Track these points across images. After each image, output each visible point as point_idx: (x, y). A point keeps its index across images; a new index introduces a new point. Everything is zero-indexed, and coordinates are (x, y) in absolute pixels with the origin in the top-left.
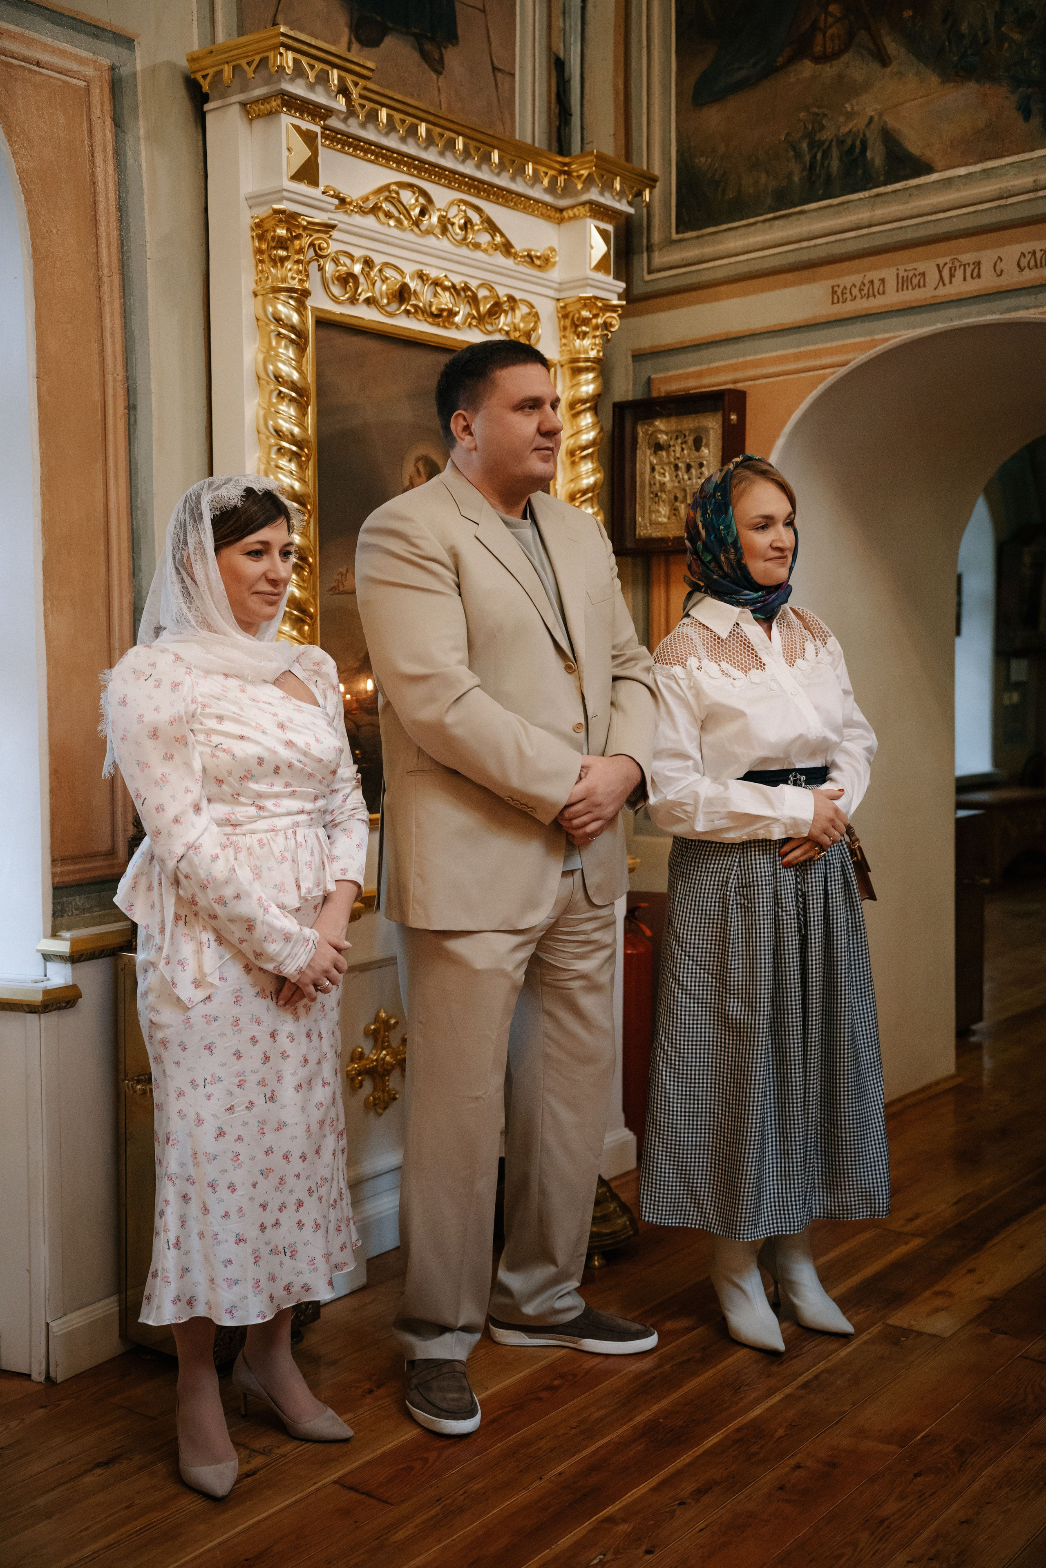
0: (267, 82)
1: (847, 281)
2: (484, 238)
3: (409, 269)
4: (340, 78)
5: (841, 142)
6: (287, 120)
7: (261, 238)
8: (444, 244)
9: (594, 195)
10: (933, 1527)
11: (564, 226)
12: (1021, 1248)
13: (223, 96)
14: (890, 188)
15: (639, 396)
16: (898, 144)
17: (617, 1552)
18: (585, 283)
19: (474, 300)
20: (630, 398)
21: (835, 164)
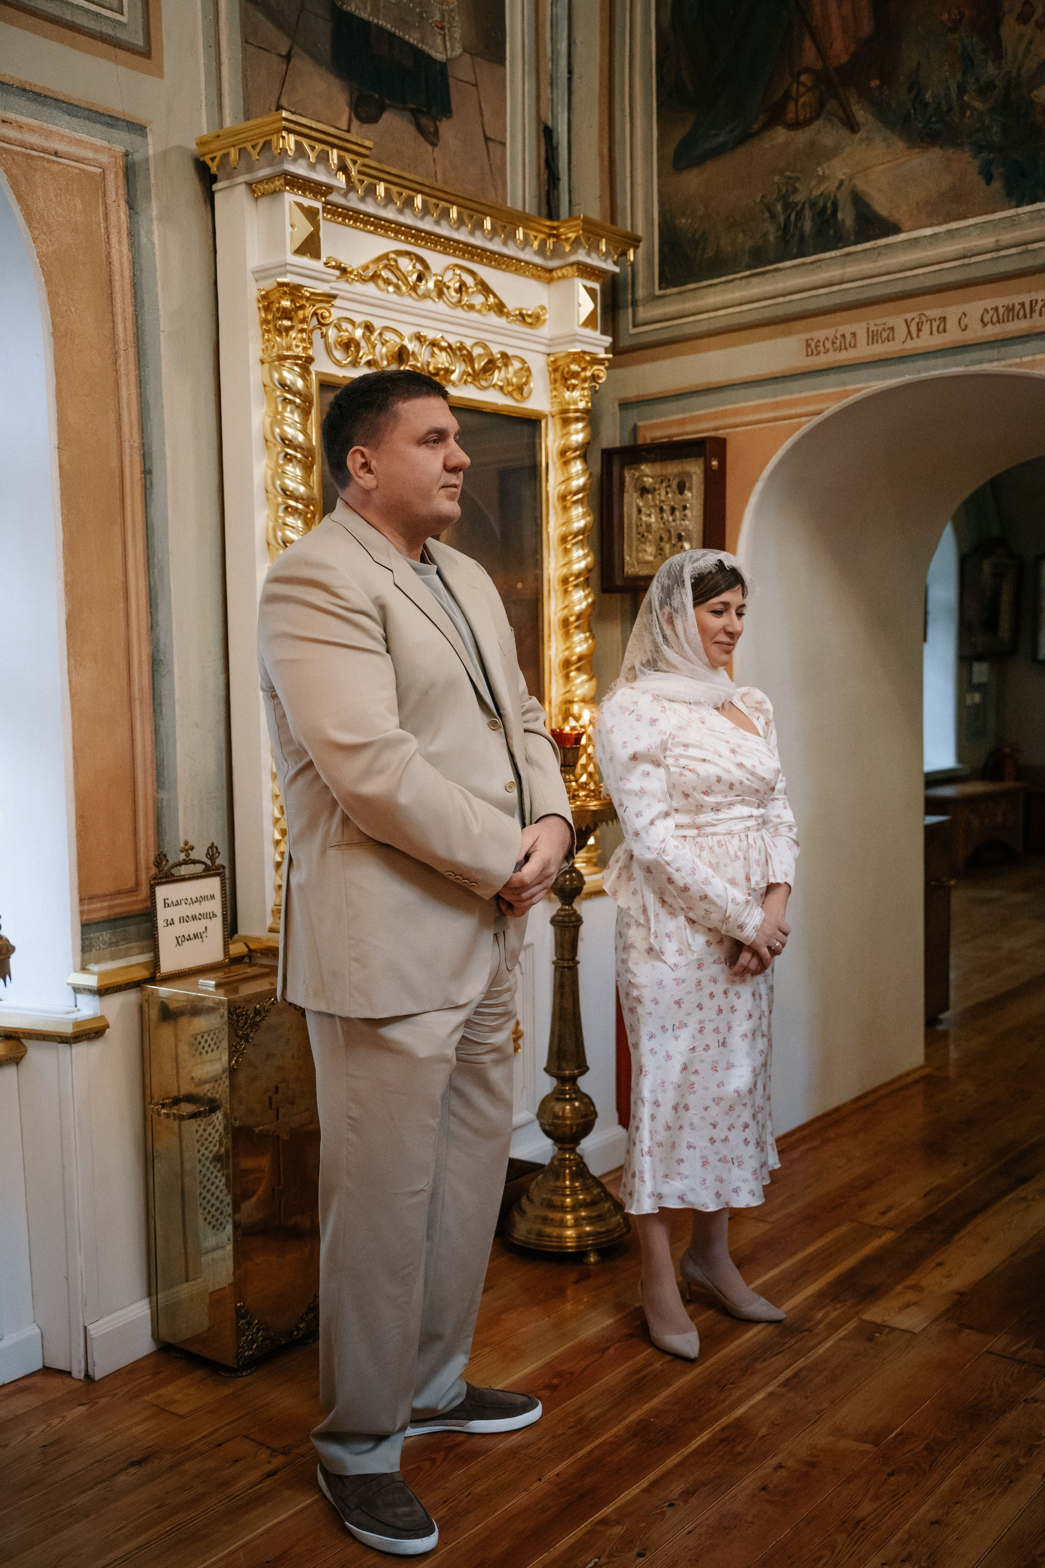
0: (271, 164)
1: (820, 334)
2: (478, 300)
3: (407, 331)
4: (339, 157)
5: (813, 204)
6: (290, 198)
7: (267, 309)
8: (441, 307)
9: (581, 256)
10: (906, 1527)
11: (554, 285)
12: (986, 1241)
13: (230, 177)
14: (860, 247)
15: (627, 443)
16: (867, 206)
17: (611, 1555)
18: (573, 339)
19: (469, 359)
20: (618, 444)
21: (808, 226)
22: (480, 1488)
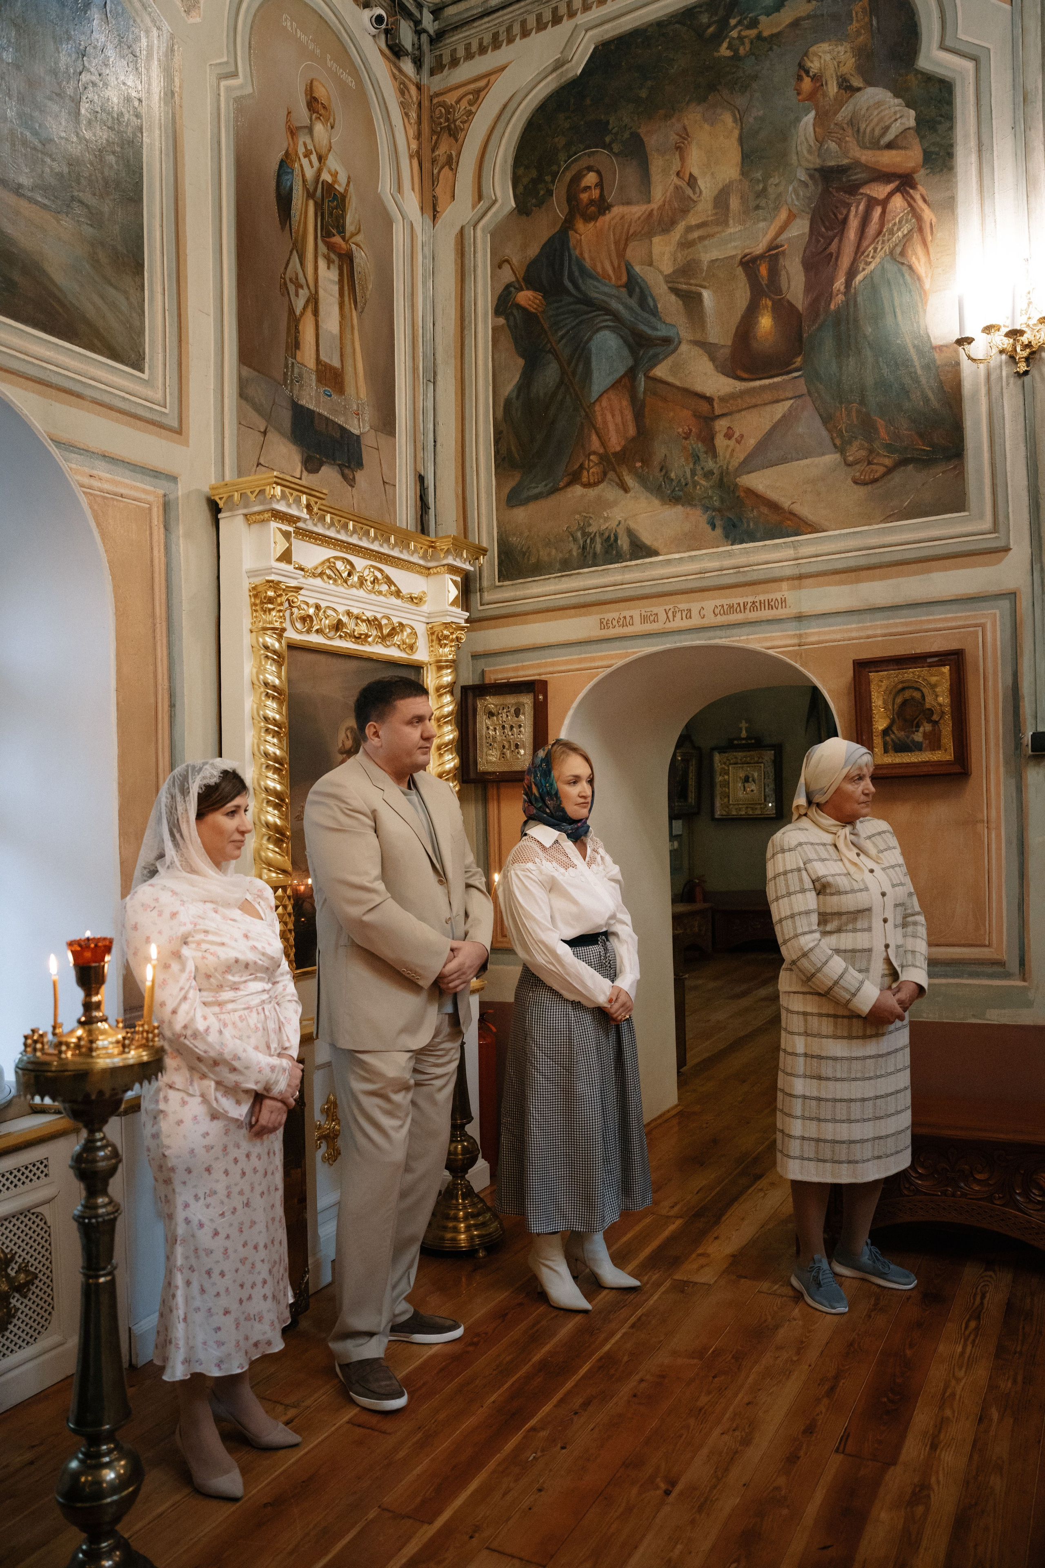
0: (262, 503)
1: (610, 616)
2: (384, 588)
3: (341, 609)
4: (307, 500)
5: (602, 534)
6: (274, 525)
7: (256, 596)
8: (361, 593)
9: (450, 560)
11: (431, 578)
12: (743, 1219)
13: (231, 510)
14: (633, 563)
15: (477, 682)
16: (636, 537)
17: (543, 1451)
18: (446, 613)
19: (380, 627)
20: (471, 683)
21: (598, 547)
22: (442, 1416)
